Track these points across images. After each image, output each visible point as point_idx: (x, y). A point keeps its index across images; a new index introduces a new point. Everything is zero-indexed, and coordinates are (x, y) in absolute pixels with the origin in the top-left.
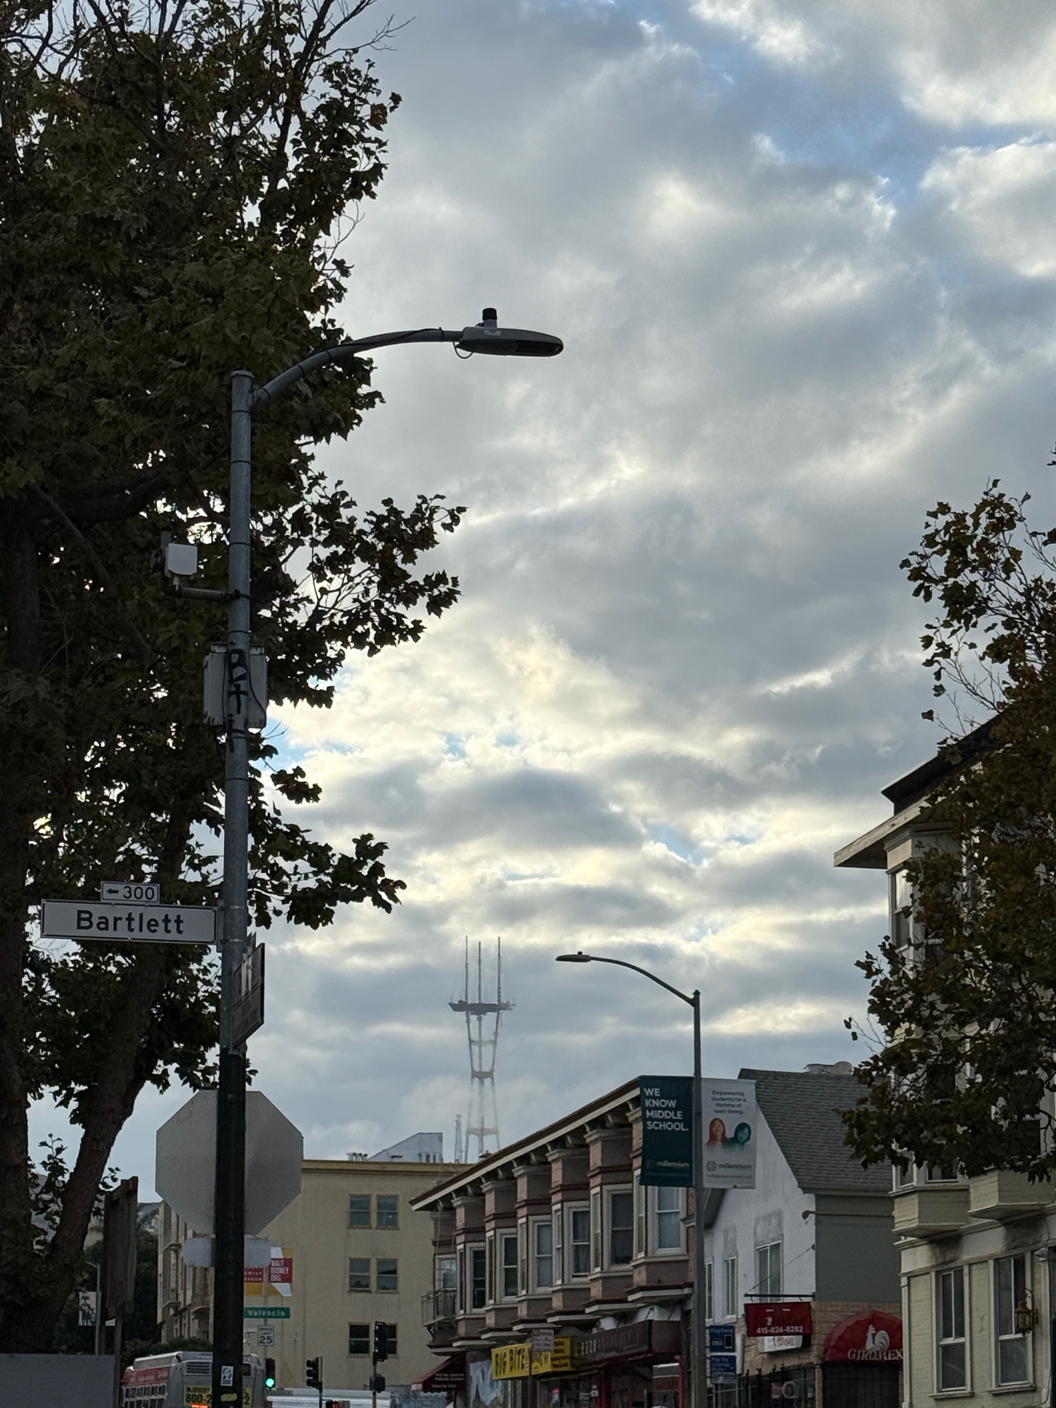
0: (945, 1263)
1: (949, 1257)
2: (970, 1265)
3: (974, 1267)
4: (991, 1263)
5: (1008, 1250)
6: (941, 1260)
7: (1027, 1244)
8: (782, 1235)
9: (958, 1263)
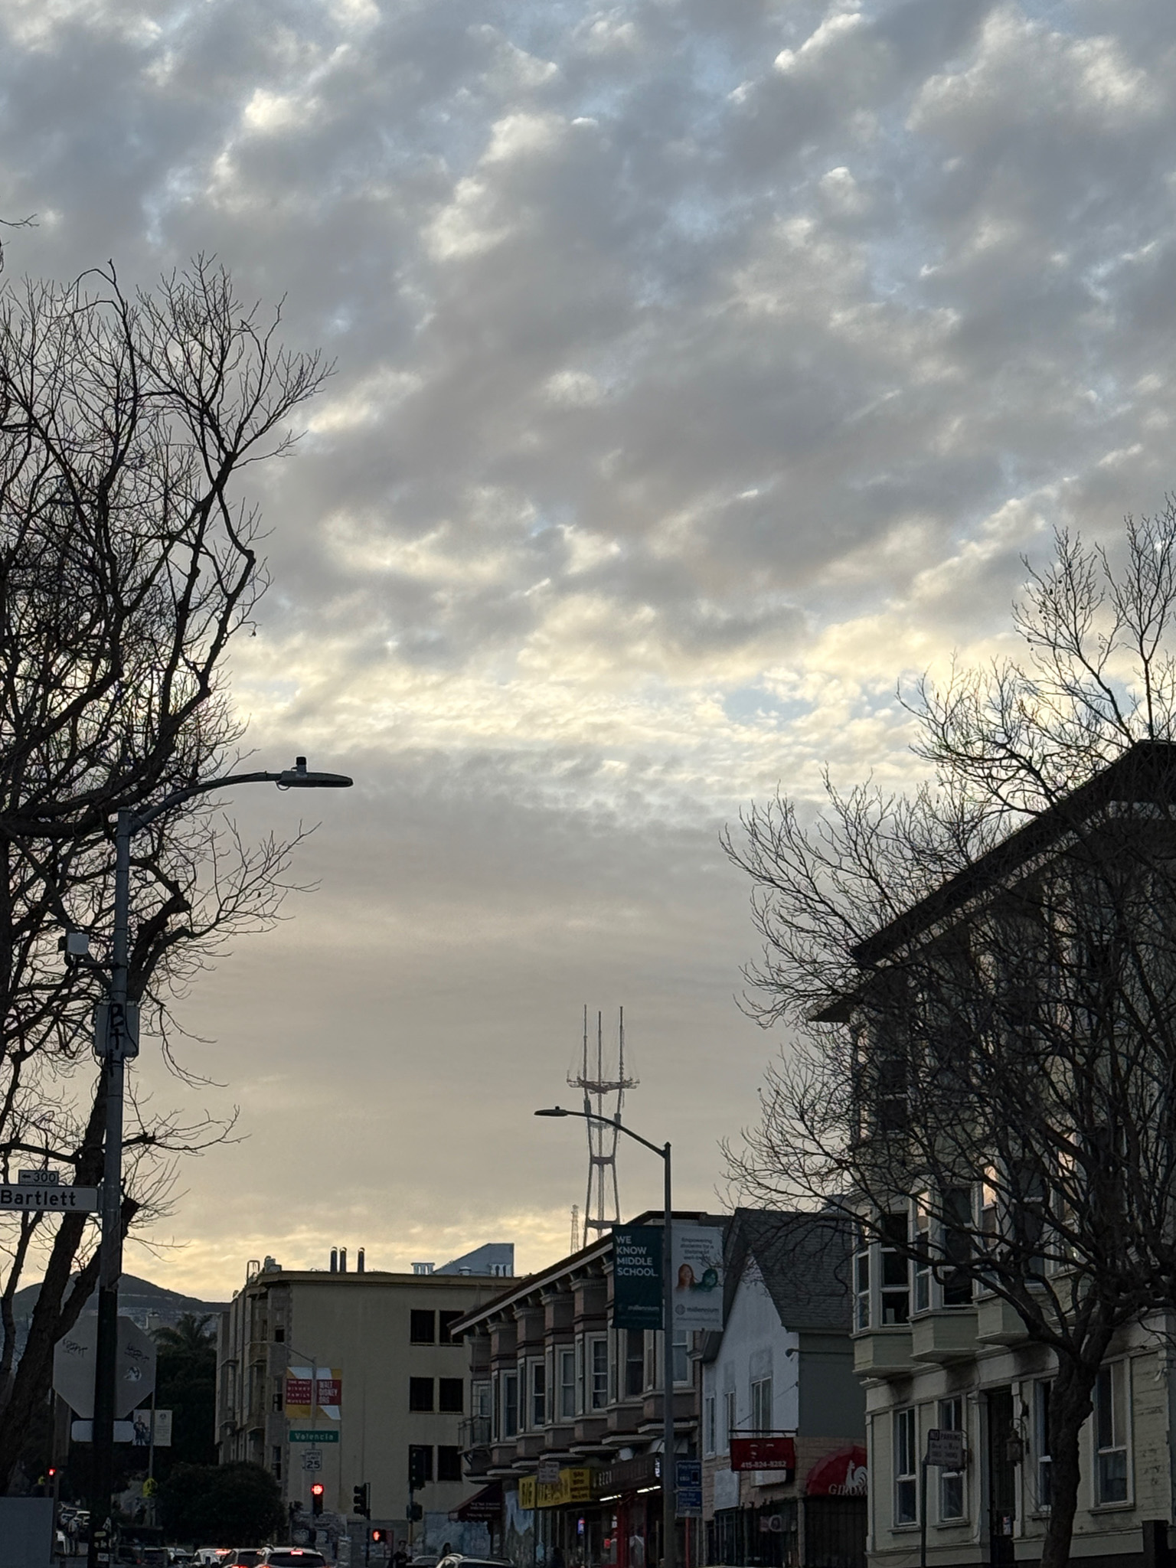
0: (901, 1403)
1: (903, 1398)
2: (920, 1405)
3: (923, 1407)
4: (936, 1403)
5: (950, 1391)
6: (897, 1401)
7: (963, 1388)
8: (772, 1372)
9: (910, 1404)
